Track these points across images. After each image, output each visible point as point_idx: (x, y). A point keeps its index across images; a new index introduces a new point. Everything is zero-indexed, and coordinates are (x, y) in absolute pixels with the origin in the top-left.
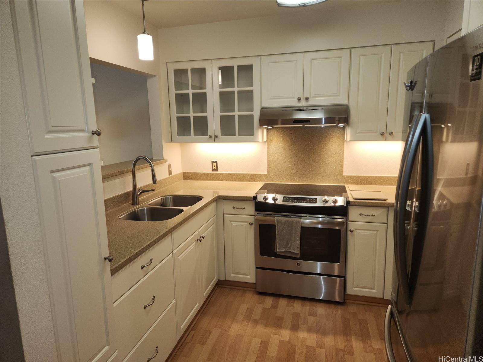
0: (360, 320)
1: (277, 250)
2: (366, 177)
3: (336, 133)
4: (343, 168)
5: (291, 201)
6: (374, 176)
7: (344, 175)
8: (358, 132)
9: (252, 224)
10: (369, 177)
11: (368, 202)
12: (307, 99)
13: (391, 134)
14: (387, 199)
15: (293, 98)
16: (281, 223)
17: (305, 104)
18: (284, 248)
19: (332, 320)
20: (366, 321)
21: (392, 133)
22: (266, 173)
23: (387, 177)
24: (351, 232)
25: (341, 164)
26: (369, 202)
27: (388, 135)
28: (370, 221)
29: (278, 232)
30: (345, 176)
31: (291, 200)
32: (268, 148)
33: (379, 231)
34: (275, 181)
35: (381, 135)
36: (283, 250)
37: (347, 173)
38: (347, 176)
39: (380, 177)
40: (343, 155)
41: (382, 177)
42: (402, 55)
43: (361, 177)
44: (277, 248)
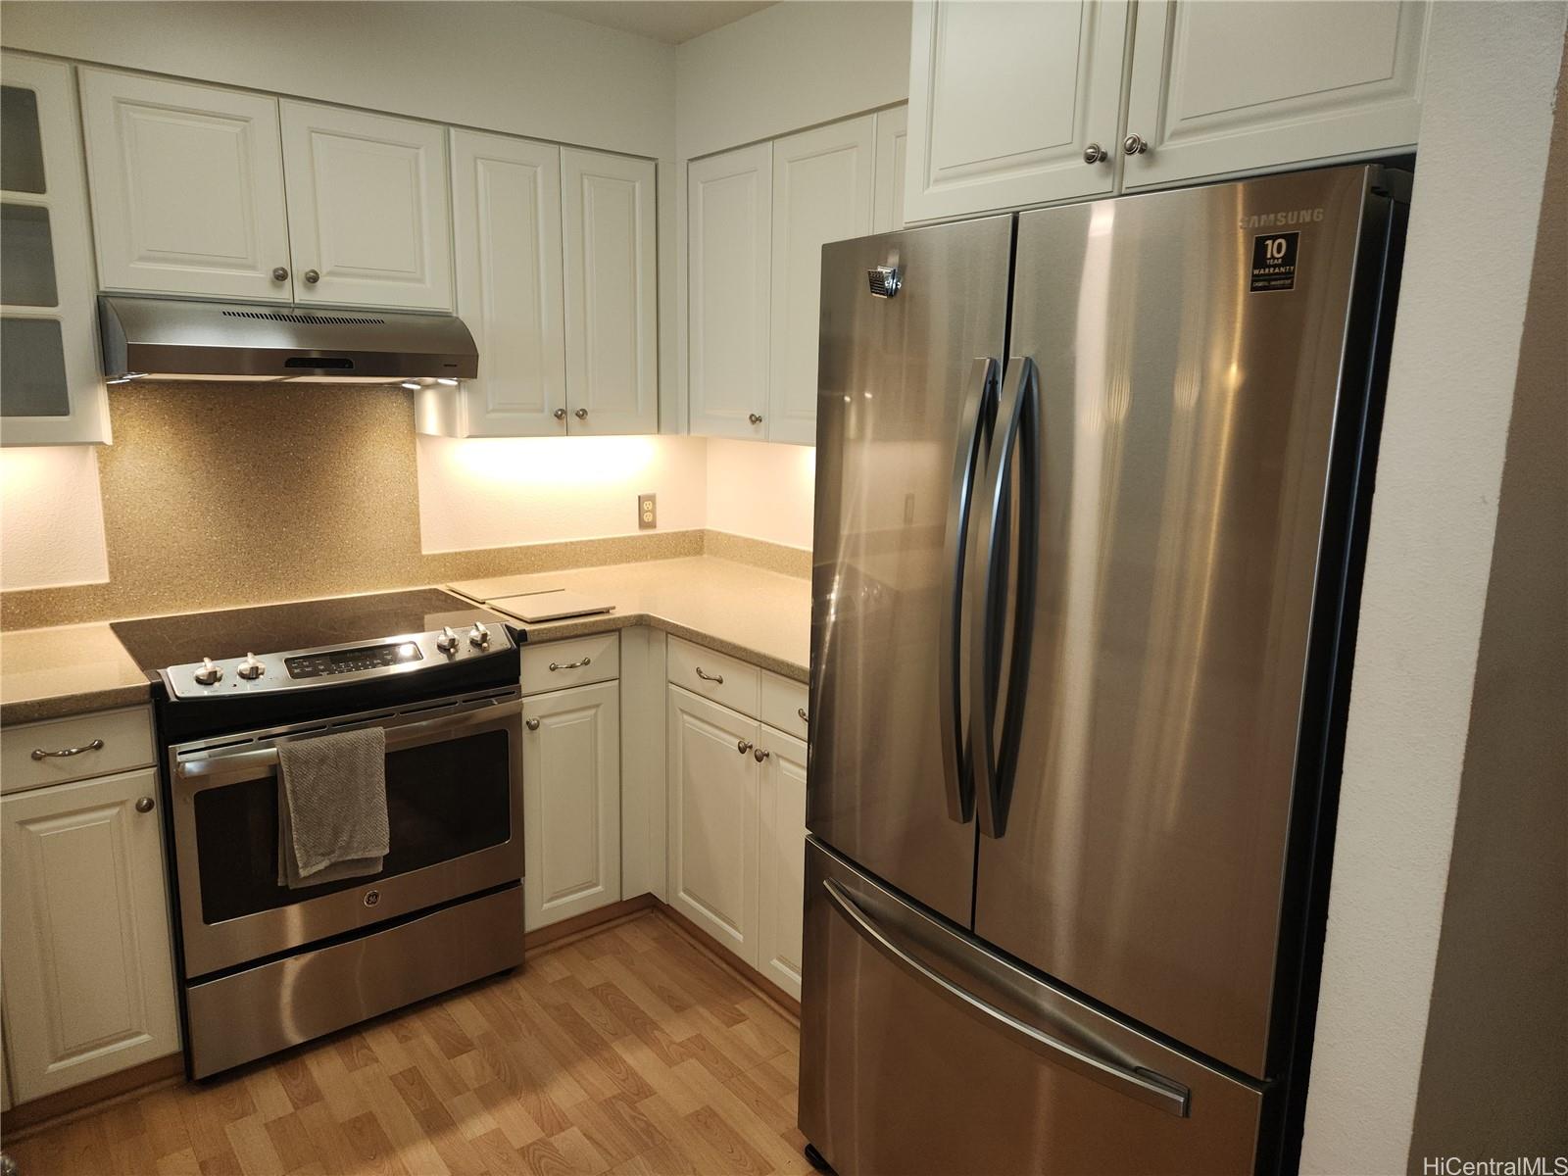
0: (593, 990)
1: (301, 870)
2: (489, 552)
3: (390, 410)
4: (418, 529)
5: (323, 671)
6: (512, 549)
7: (424, 553)
8: (491, 408)
9: (150, 806)
10: (499, 551)
11: (572, 625)
12: (312, 279)
13: (582, 414)
14: (614, 608)
15: (253, 268)
16: (306, 762)
17: (302, 296)
18: (323, 855)
19: (526, 1034)
20: (609, 985)
21: (584, 411)
22: (106, 580)
23: (547, 546)
24: (533, 728)
25: (414, 518)
26: (576, 625)
27: (573, 420)
28: (581, 682)
29: (296, 800)
30: (430, 555)
31: (322, 667)
32: (101, 472)
33: (601, 707)
34: (153, 611)
35: (559, 417)
36: (321, 866)
37: (432, 545)
38: (434, 558)
39: (528, 547)
40: (416, 485)
41: (534, 547)
42: (586, 181)
43: (478, 553)
44: (300, 865)
